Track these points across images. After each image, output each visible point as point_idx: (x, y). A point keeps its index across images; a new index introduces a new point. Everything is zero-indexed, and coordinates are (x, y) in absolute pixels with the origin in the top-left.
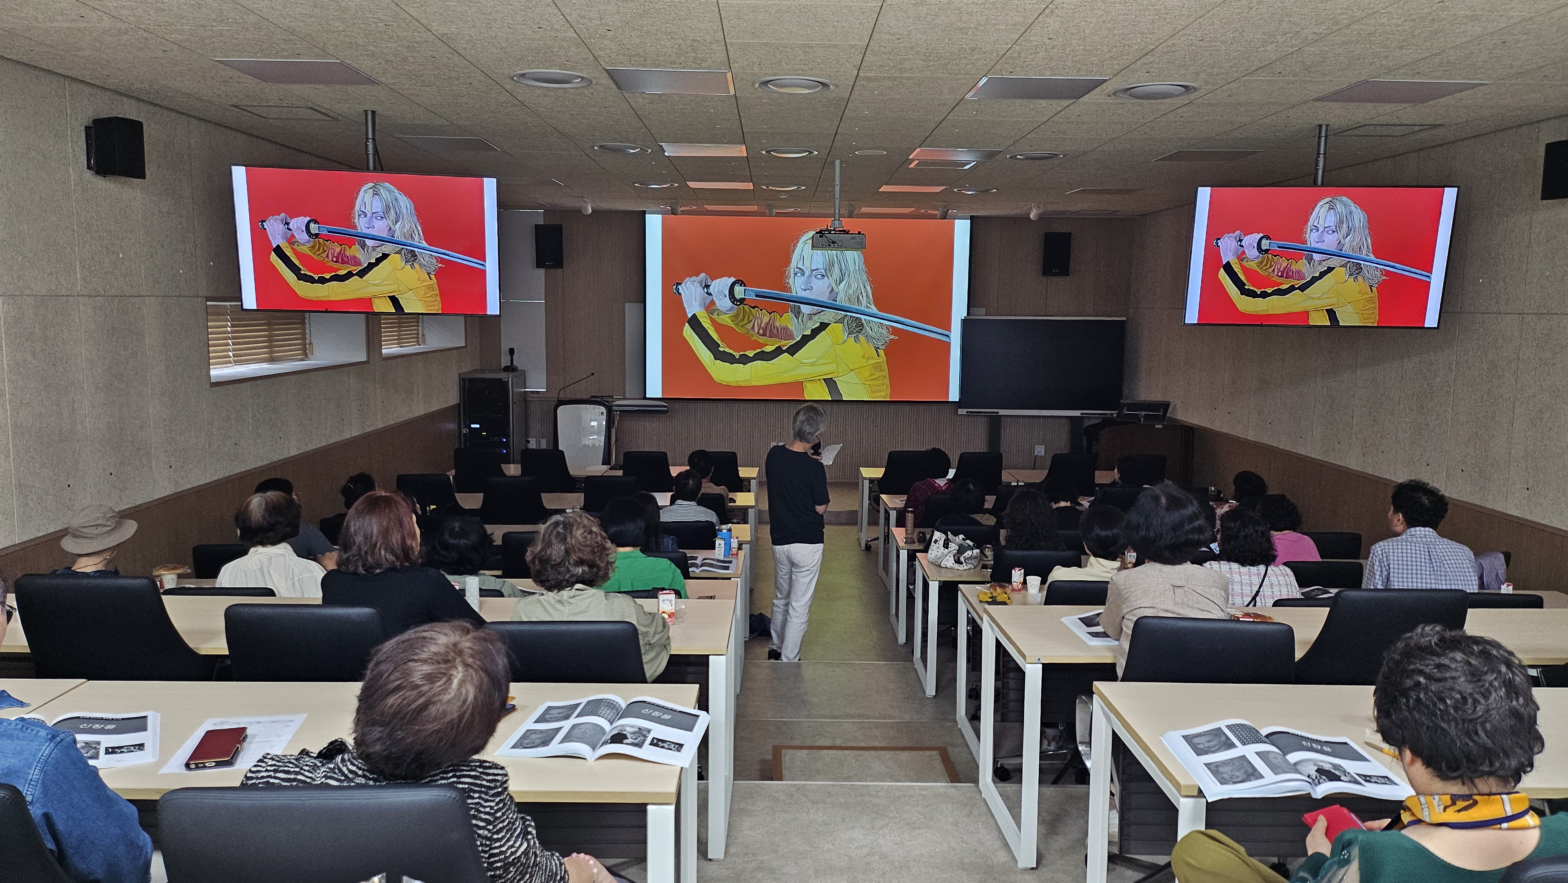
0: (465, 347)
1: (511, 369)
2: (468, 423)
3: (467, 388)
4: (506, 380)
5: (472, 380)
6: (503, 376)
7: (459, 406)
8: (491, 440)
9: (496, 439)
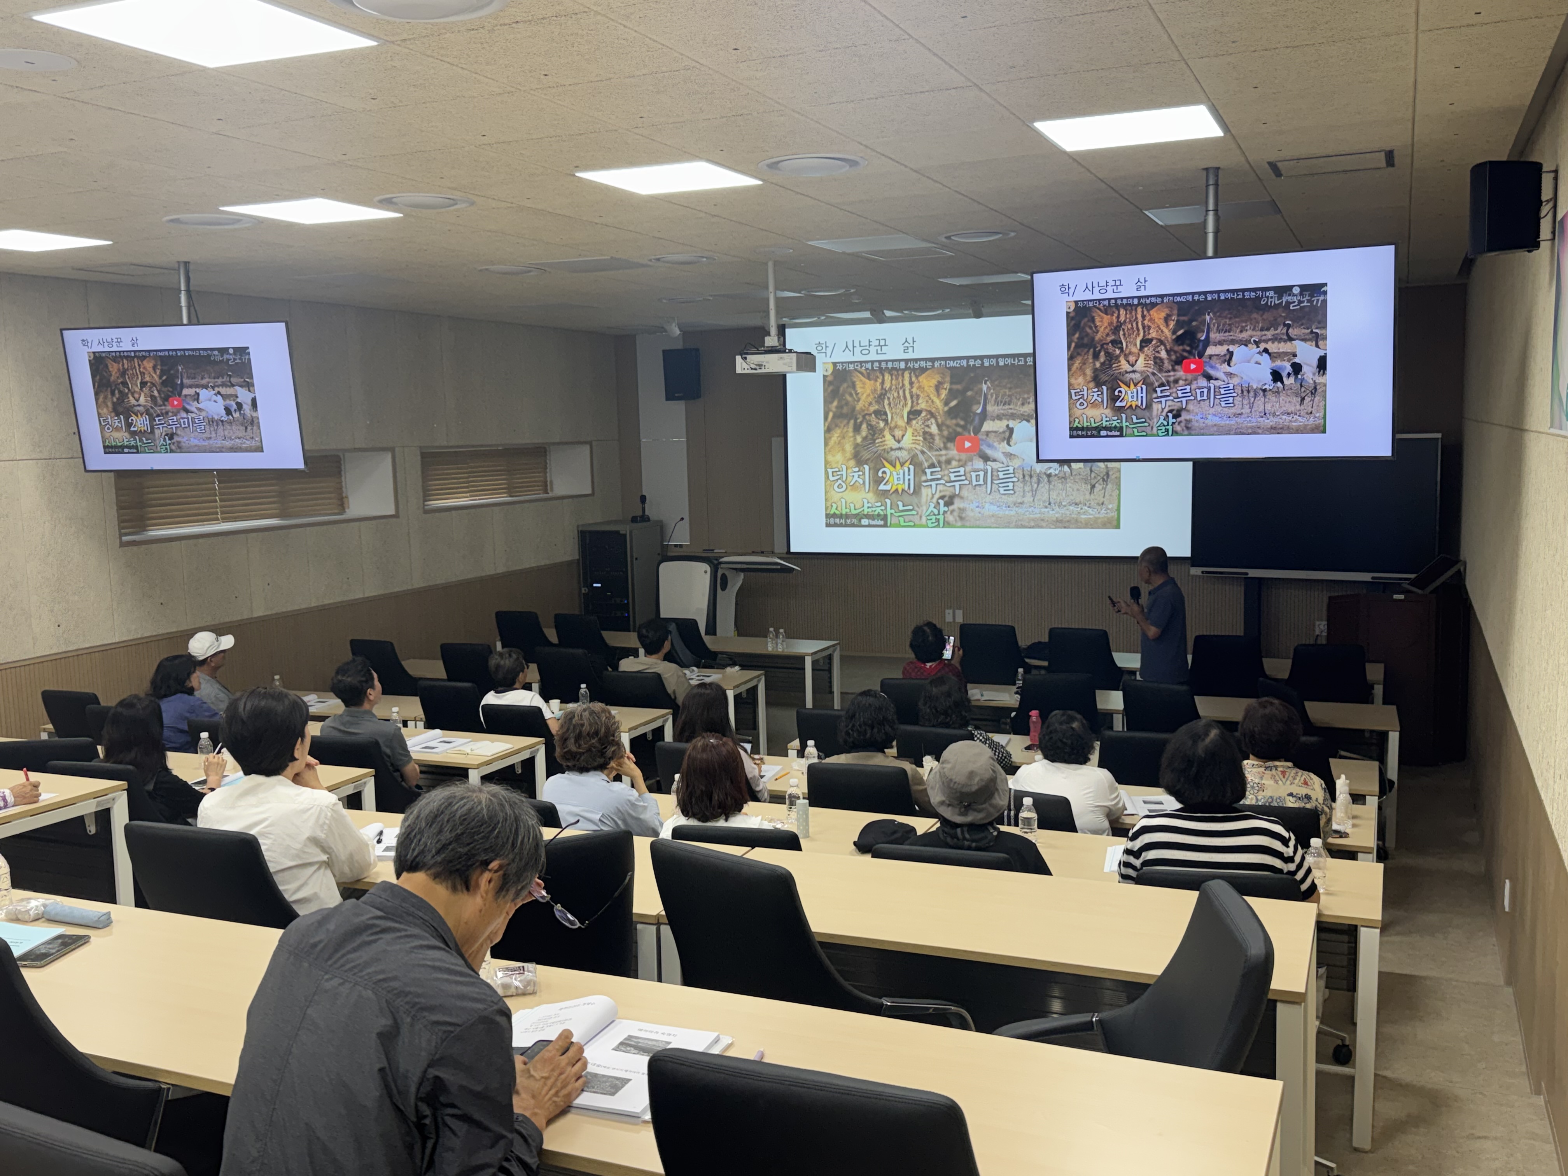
0: (593, 494)
1: (641, 519)
2: (589, 580)
3: (588, 541)
5: (590, 532)
7: (578, 562)
8: (613, 602)
9: (618, 600)
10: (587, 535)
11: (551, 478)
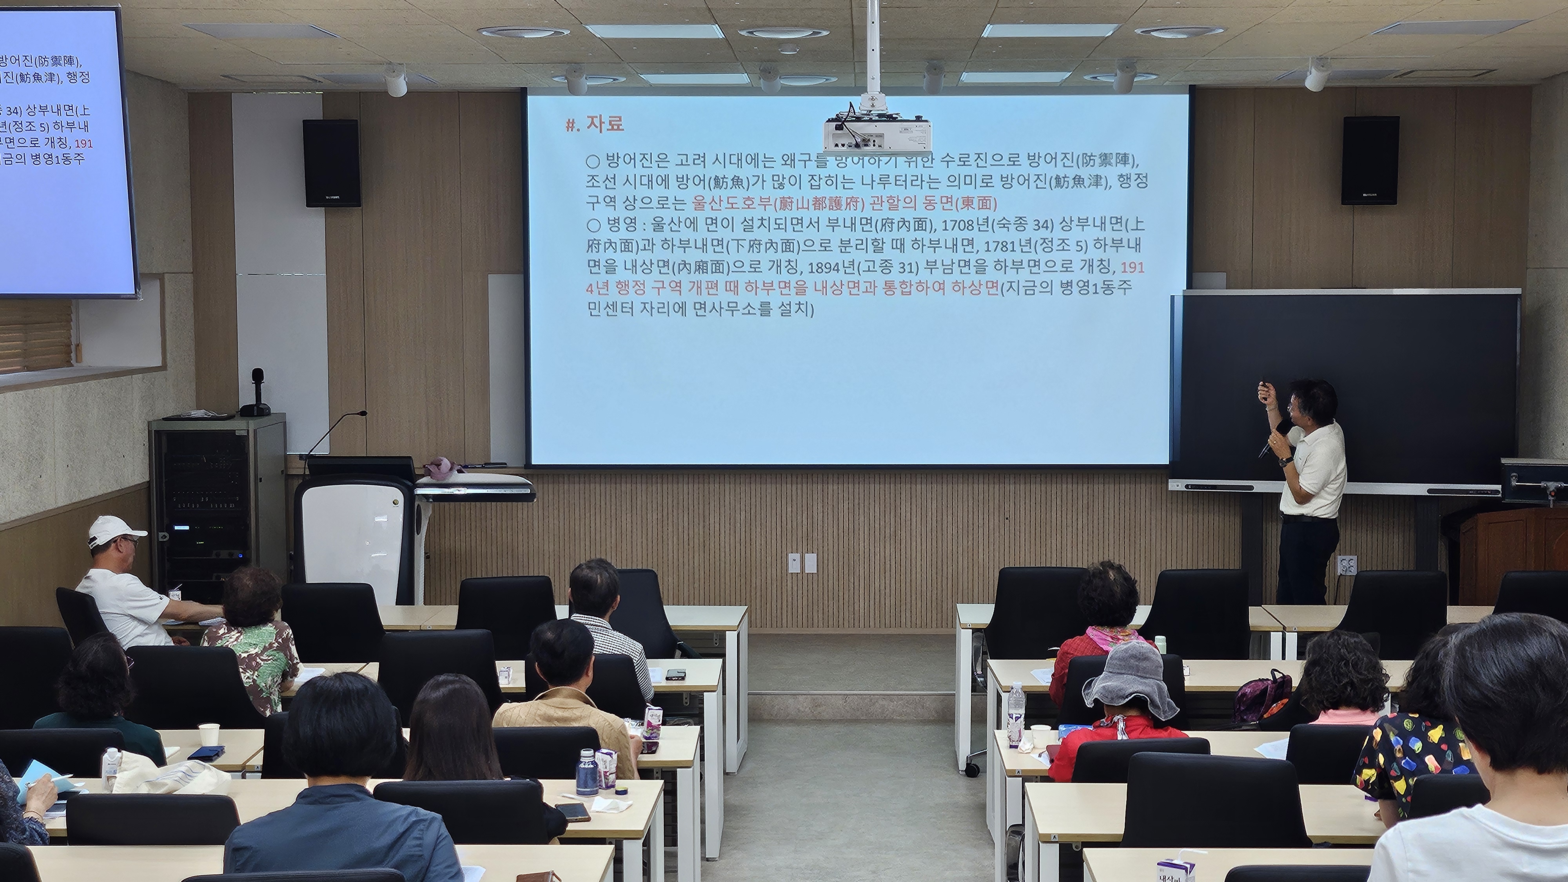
0: (164, 367)
1: (257, 411)
3: (164, 450)
4: (244, 433)
5: (174, 435)
6: (239, 426)
7: (149, 487)
8: (214, 557)
9: (224, 554)
10: (164, 438)
11: (78, 338)
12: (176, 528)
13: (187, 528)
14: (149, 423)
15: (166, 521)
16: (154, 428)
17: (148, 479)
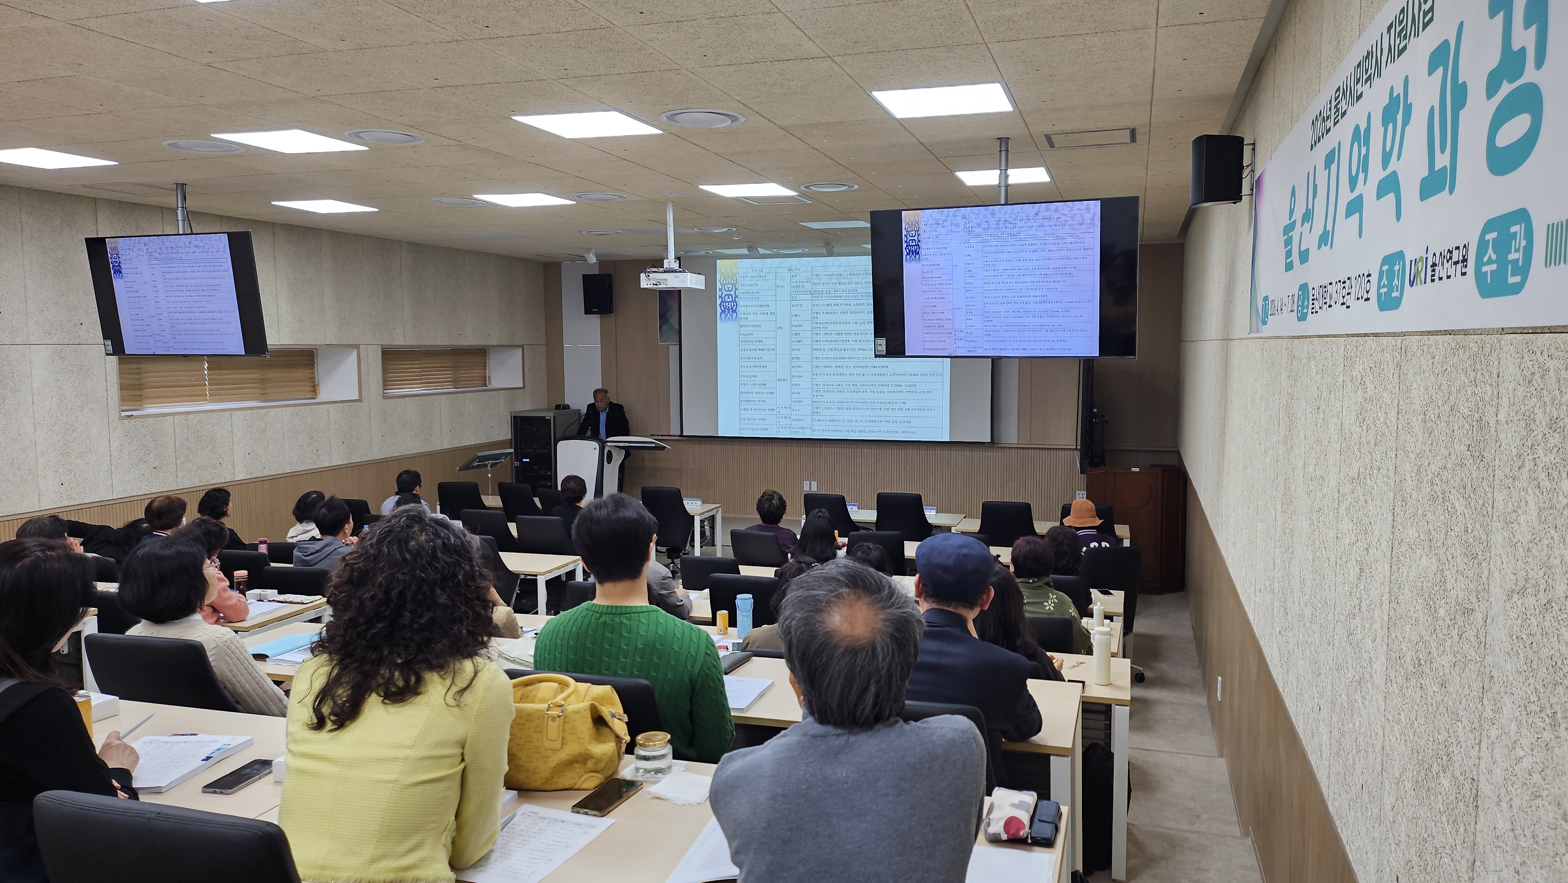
1: (562, 407)
3: (519, 425)
4: (549, 418)
5: (522, 418)
6: (546, 414)
7: (511, 442)
8: (539, 474)
9: (543, 473)
10: (519, 420)
11: (489, 374)
12: (524, 460)
13: (528, 460)
14: (511, 412)
15: (520, 458)
16: (513, 415)
17: (510, 438)
